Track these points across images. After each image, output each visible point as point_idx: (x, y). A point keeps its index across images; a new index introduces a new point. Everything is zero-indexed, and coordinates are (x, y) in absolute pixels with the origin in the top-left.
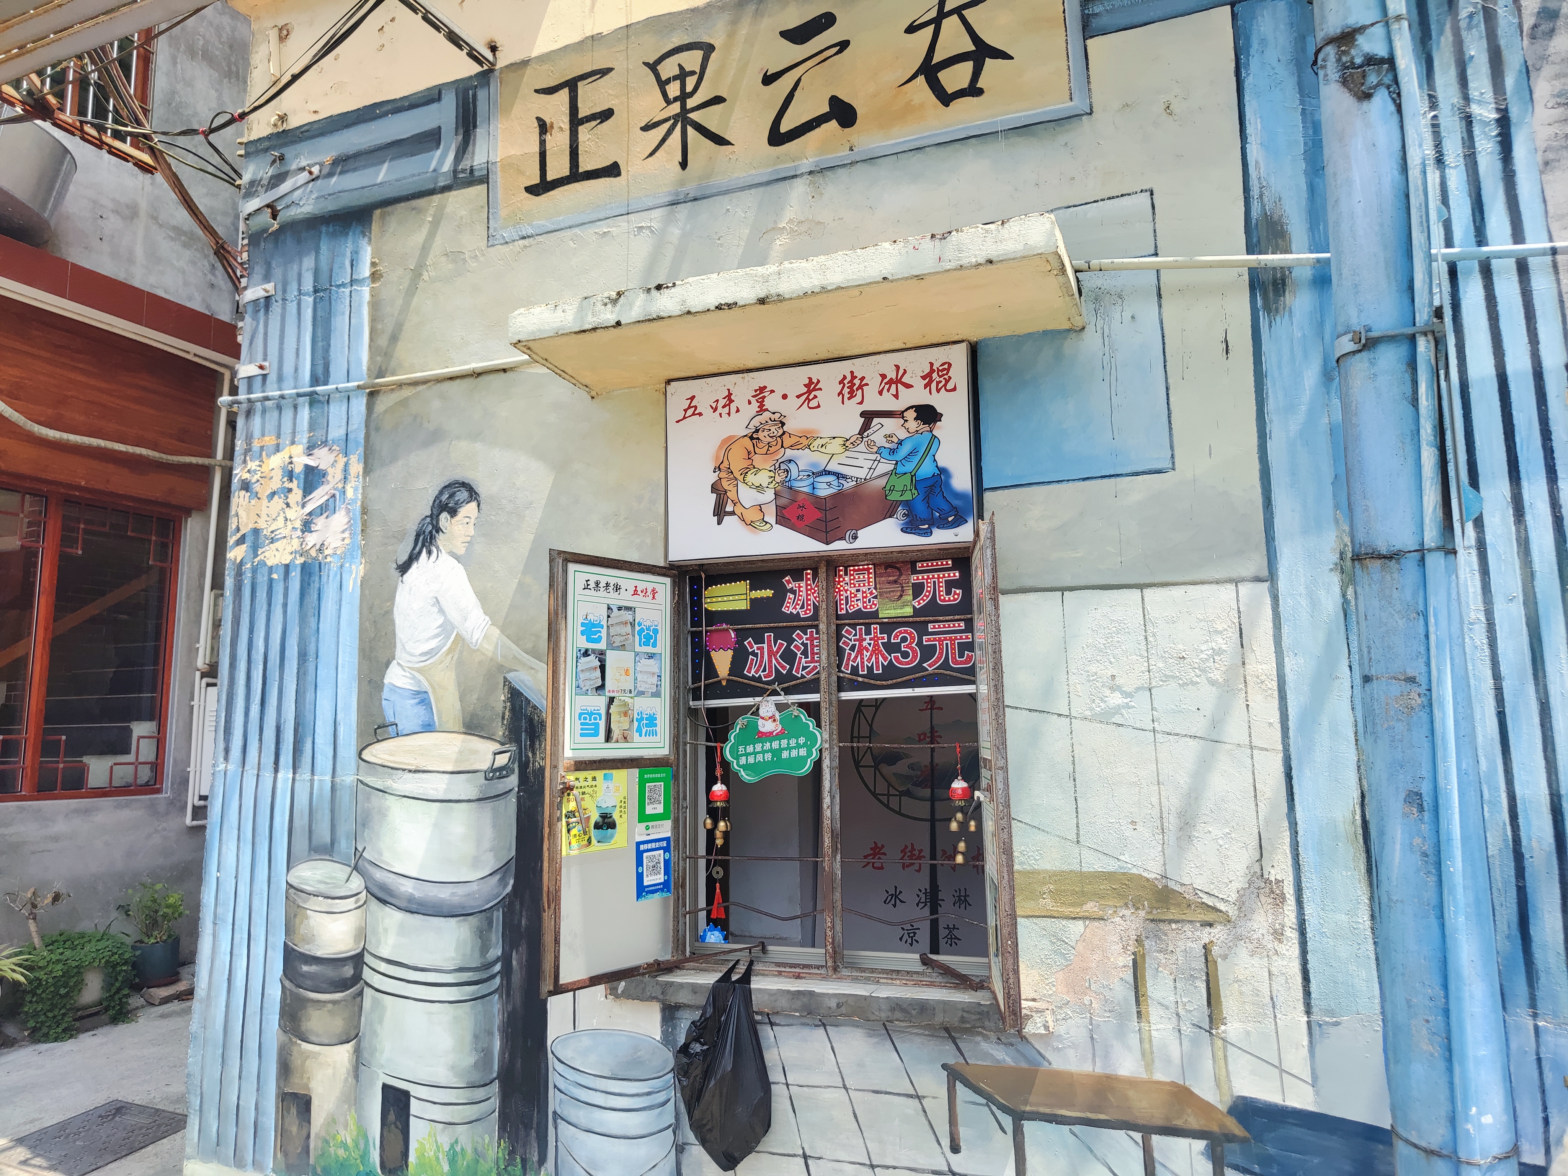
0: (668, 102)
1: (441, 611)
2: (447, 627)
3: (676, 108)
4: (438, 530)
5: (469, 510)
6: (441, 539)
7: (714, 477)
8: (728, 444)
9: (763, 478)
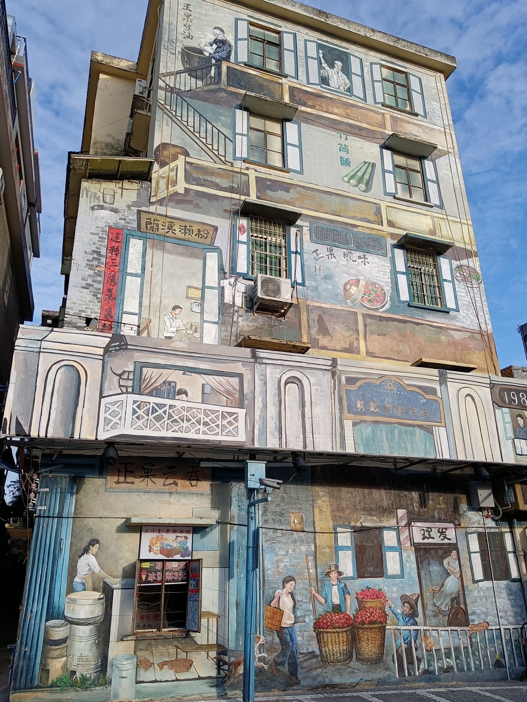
0: (145, 473)
1: (89, 566)
2: (90, 570)
3: (146, 474)
4: (90, 549)
5: (97, 545)
6: (90, 551)
7: (149, 544)
8: (152, 538)
9: (158, 545)
